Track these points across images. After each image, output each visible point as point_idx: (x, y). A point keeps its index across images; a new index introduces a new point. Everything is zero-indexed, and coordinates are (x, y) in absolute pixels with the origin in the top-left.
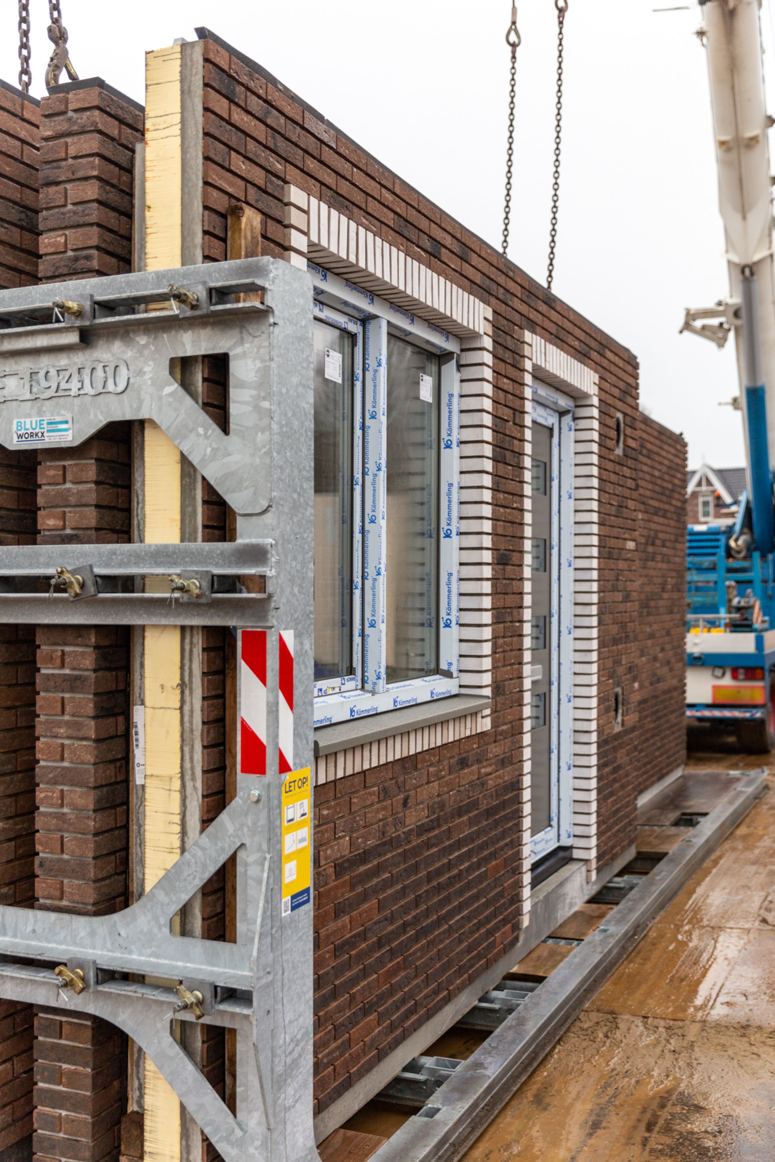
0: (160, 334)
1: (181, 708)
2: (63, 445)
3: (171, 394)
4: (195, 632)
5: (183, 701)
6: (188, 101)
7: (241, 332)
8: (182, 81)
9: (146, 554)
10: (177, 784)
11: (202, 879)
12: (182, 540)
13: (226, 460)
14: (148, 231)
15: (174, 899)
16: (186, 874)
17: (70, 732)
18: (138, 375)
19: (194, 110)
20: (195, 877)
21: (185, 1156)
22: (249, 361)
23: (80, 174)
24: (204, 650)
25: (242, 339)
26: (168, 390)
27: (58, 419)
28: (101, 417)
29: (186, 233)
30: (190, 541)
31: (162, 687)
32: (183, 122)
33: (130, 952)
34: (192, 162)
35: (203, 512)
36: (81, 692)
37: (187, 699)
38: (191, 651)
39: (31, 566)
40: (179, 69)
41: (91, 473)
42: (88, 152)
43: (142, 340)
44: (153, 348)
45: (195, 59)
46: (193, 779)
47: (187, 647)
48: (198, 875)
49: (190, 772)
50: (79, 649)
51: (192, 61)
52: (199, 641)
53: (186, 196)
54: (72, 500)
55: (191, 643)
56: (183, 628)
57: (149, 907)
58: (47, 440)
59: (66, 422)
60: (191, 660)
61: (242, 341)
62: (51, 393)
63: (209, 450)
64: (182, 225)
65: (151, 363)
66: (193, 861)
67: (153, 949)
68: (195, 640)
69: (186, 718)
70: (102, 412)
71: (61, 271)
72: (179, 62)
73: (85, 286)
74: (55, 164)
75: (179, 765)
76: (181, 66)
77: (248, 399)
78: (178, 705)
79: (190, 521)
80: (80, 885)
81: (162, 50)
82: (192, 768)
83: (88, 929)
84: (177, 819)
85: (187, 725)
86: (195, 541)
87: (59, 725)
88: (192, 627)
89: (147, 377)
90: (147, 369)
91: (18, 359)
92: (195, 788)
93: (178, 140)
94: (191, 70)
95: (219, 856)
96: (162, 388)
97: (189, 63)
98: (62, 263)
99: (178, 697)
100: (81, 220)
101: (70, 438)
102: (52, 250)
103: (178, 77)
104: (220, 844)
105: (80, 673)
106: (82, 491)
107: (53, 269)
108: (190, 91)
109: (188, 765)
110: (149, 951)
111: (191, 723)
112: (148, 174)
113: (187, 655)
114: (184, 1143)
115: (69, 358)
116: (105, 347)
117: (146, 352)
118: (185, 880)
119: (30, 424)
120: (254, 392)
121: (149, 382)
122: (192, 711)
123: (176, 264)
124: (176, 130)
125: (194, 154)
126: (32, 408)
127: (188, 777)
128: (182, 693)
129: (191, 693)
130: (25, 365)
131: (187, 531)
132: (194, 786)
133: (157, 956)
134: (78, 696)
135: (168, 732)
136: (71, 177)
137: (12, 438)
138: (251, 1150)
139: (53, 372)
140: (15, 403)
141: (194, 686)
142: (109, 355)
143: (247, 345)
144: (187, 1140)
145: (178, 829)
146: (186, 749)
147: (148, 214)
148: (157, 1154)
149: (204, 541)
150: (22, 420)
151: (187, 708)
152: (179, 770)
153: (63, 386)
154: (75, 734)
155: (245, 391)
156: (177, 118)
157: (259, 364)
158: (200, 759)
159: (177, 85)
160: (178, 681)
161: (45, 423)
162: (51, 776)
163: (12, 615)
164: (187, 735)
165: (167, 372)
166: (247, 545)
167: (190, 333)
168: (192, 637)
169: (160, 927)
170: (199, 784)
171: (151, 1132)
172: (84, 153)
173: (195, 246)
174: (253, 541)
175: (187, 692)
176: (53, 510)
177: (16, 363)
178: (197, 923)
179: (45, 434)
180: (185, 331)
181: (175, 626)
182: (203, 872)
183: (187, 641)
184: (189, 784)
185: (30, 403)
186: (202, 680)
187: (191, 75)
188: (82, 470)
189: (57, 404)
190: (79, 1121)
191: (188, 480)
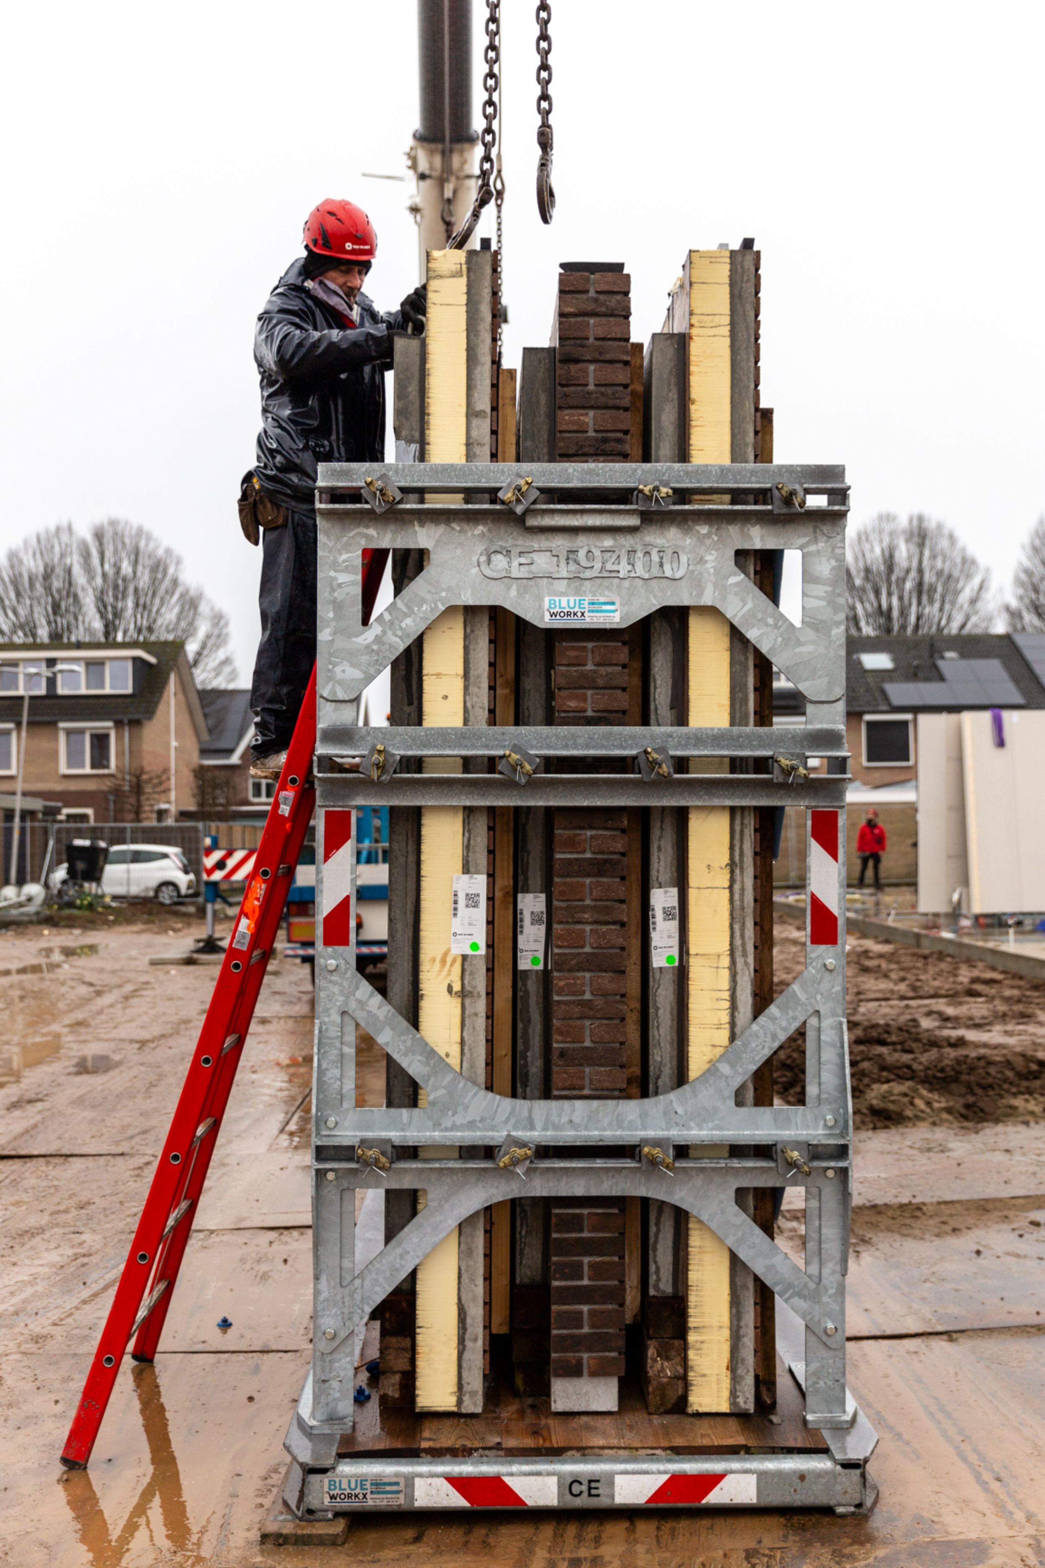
0: (724, 526)
1: (731, 888)
2: (608, 626)
3: (737, 584)
4: (746, 814)
5: (732, 881)
6: (739, 306)
7: (815, 532)
8: (731, 285)
9: (707, 737)
10: (726, 961)
11: (770, 1048)
12: (732, 724)
13: (797, 650)
14: (693, 423)
15: (740, 1070)
16: (754, 1045)
17: (596, 916)
18: (698, 563)
19: (745, 314)
20: (764, 1047)
21: (735, 1322)
22: (824, 559)
23: (608, 357)
24: (756, 830)
25: (816, 537)
26: (733, 580)
27: (602, 600)
28: (654, 601)
29: (736, 431)
30: (740, 725)
31: (709, 866)
32: (733, 324)
33: (690, 1128)
34: (744, 364)
35: (755, 699)
36: (607, 876)
37: (738, 877)
38: (742, 832)
39: (566, 747)
40: (728, 273)
41: (622, 656)
42: (618, 336)
43: (704, 530)
44: (716, 538)
45: (746, 267)
46: (745, 954)
47: (738, 828)
48: (767, 1045)
49: (740, 949)
50: (608, 833)
51: (742, 267)
52: (751, 823)
53: (737, 396)
54: (600, 682)
55: (742, 824)
56: (733, 810)
57: (711, 1081)
58: (588, 620)
59: (613, 603)
60: (742, 841)
61: (816, 541)
62: (594, 573)
63: (780, 639)
64: (732, 422)
65: (713, 552)
66: (762, 1032)
67: (716, 1122)
68: (746, 821)
69: (737, 897)
70: (655, 597)
71: (586, 450)
72: (728, 267)
73: (636, 470)
74: (578, 342)
75: (728, 943)
76: (731, 270)
77: (822, 594)
78: (727, 884)
79: (741, 707)
80: (610, 1071)
81: (708, 252)
82: (744, 945)
83: (638, 1112)
84: (726, 995)
85: (737, 903)
86: (747, 725)
87: (584, 909)
88: (742, 808)
89: (709, 565)
90: (708, 558)
91: (549, 535)
92: (746, 963)
93: (727, 341)
94: (742, 276)
95: (790, 1024)
96: (726, 578)
97: (740, 270)
98: (588, 443)
99: (728, 876)
100: (611, 403)
101: (617, 619)
102: (574, 428)
103: (727, 280)
104: (791, 1013)
105: (605, 857)
106: (612, 673)
107: (576, 447)
108: (740, 296)
109: (738, 942)
110: (710, 1125)
111: (742, 900)
112: (692, 368)
113: (737, 836)
114: (734, 1311)
115: (615, 539)
116: (658, 532)
117: (708, 542)
118: (752, 1051)
119: (566, 603)
120: (829, 589)
121: (712, 571)
122: (743, 890)
123: (725, 460)
124: (726, 331)
125: (745, 357)
126: (569, 586)
127: (738, 954)
128: (732, 872)
129: (742, 872)
130: (560, 543)
131: (738, 716)
132: (745, 962)
133: (720, 1128)
134: (605, 880)
135: (715, 911)
136: (597, 356)
137: (543, 616)
138: (825, 1299)
139: (597, 553)
140: (545, 580)
141: (745, 866)
142: (664, 541)
143: (821, 545)
144: (738, 1308)
145: (727, 1004)
146: (737, 927)
147: (693, 408)
148: (703, 1327)
149: (755, 725)
150: (557, 599)
151: (737, 887)
152: (728, 947)
153: (609, 566)
154: (603, 918)
155: (820, 587)
156: (727, 320)
157: (833, 563)
158: (752, 935)
159: (726, 289)
160: (726, 860)
161: (586, 603)
162: (573, 962)
163: (541, 798)
164: (737, 913)
165: (733, 563)
166: (821, 730)
167: (758, 527)
168: (743, 818)
169: (724, 1099)
170: (751, 960)
171: (696, 1306)
172: (613, 335)
173: (746, 445)
174: (825, 726)
175: (737, 871)
176: (576, 691)
177: (547, 539)
178: (750, 1094)
179: (586, 614)
180: (753, 525)
181: (724, 808)
182: (774, 1041)
183: (738, 821)
184: (740, 961)
185: (566, 581)
186: (754, 860)
187: (742, 281)
188: (612, 653)
189: (601, 584)
190: (610, 1312)
191: (738, 667)
